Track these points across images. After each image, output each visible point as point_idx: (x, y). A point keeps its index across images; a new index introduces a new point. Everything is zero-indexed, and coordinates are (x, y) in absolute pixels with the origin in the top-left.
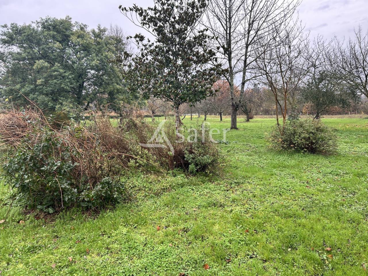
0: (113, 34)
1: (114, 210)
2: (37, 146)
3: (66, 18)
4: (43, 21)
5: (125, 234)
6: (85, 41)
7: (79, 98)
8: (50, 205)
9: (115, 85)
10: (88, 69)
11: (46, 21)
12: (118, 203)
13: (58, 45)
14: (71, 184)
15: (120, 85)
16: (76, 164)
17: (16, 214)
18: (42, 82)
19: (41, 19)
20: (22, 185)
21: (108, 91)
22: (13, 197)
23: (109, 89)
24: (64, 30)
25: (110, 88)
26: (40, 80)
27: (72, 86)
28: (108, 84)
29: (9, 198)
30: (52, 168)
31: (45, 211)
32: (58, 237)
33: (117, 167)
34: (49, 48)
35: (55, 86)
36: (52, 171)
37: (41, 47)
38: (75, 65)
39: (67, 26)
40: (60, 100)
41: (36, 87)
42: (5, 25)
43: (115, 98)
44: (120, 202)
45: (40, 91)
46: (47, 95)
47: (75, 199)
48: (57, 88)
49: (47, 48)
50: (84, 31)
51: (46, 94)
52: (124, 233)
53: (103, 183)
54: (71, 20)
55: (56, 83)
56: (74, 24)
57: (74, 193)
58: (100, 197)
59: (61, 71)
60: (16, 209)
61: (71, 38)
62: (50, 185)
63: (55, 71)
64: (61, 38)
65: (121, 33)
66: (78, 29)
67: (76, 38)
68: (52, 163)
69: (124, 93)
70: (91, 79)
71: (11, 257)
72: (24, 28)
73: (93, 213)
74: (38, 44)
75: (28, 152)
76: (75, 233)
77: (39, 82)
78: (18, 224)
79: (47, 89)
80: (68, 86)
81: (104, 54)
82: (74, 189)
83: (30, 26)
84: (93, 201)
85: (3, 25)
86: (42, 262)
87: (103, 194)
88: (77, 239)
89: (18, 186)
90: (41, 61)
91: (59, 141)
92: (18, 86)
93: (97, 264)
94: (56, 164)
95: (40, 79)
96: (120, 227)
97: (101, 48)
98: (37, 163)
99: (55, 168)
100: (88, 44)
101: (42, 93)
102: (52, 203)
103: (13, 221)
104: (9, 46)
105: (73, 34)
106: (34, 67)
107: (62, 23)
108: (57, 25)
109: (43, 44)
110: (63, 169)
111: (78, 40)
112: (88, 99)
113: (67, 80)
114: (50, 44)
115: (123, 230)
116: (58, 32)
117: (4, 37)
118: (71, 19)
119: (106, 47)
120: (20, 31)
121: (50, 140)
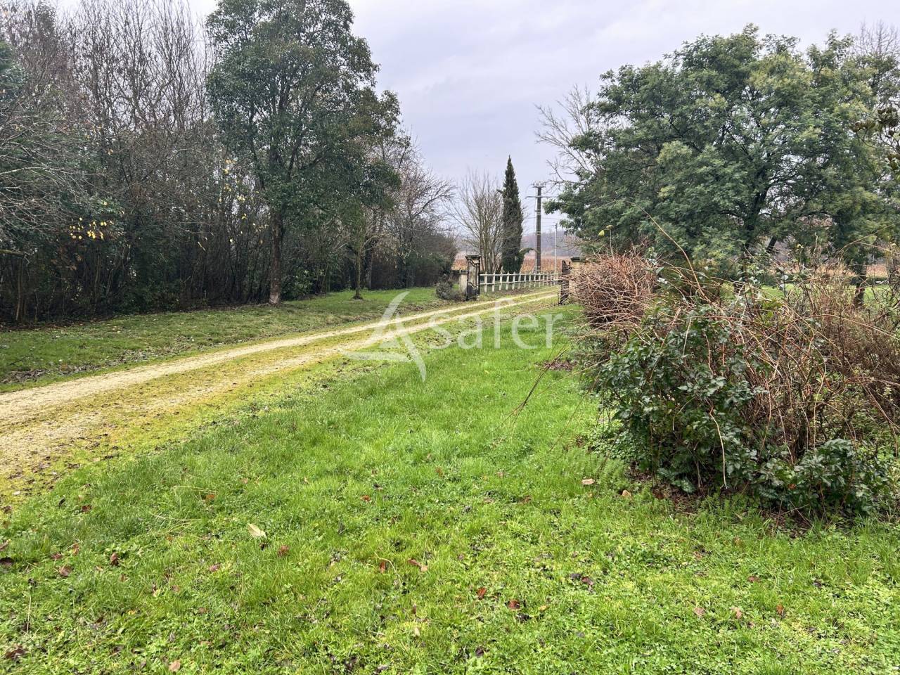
0: (868, 51)
1: (850, 529)
2: (675, 337)
3: (745, 31)
4: (689, 49)
5: (887, 605)
6: (789, 81)
7: (750, 228)
8: (685, 474)
9: (858, 192)
10: (787, 152)
11: (697, 48)
12: (864, 514)
13: (717, 100)
14: (743, 437)
15: (872, 190)
16: (759, 390)
17: (616, 473)
18: (671, 191)
19: (685, 45)
20: (633, 416)
21: (836, 210)
22: (608, 436)
23: (840, 202)
24: (737, 62)
25: (844, 200)
26: (668, 188)
27: (738, 198)
28: (839, 190)
29: (599, 438)
30: (705, 390)
31: (674, 483)
32: (703, 551)
33: (862, 418)
34: (694, 112)
35: (696, 199)
36: (703, 396)
37: (677, 112)
38: (752, 146)
39: (744, 49)
40: (705, 234)
41: (655, 204)
42: (608, 73)
43: (853, 229)
44: (869, 513)
45: (664, 212)
46: (675, 222)
47: (749, 474)
48: (703, 204)
49: (691, 111)
50: (787, 56)
51: (674, 219)
52: (884, 600)
53: (826, 453)
54: (756, 33)
55: (701, 193)
56: (762, 43)
57: (747, 458)
58: (815, 485)
59: (718, 162)
60: (615, 465)
61: (751, 79)
62: (695, 427)
63: (701, 164)
64: (726, 83)
65: (892, 43)
66: (771, 53)
67: (766, 75)
68: (704, 379)
69: (882, 212)
70: (790, 178)
71: (610, 559)
72: (646, 74)
73: (789, 519)
74: (671, 106)
75: (654, 347)
76: (745, 556)
77: (664, 193)
78: (619, 497)
79: (678, 207)
80: (729, 198)
81: (836, 109)
82: (748, 451)
83: (659, 65)
84: (792, 490)
85: (605, 73)
86: (674, 594)
87: (825, 481)
88: (751, 572)
89: (626, 416)
90: (674, 142)
91: (722, 330)
92: (619, 204)
93: (809, 651)
94: (713, 382)
95: (666, 185)
96: (870, 581)
97: (829, 92)
98: (672, 374)
99: (712, 391)
100: (793, 87)
101: (667, 218)
102: (688, 469)
103: (611, 486)
104: (612, 116)
105: (756, 68)
106: (658, 160)
107: (733, 45)
108: (718, 53)
109: (684, 103)
110: (728, 398)
111: (770, 80)
112: (774, 231)
113: (729, 185)
114: (697, 101)
115: (880, 593)
116: (721, 68)
117: (605, 100)
118: (756, 30)
119: (845, 89)
120: (636, 80)
121: (705, 324)
